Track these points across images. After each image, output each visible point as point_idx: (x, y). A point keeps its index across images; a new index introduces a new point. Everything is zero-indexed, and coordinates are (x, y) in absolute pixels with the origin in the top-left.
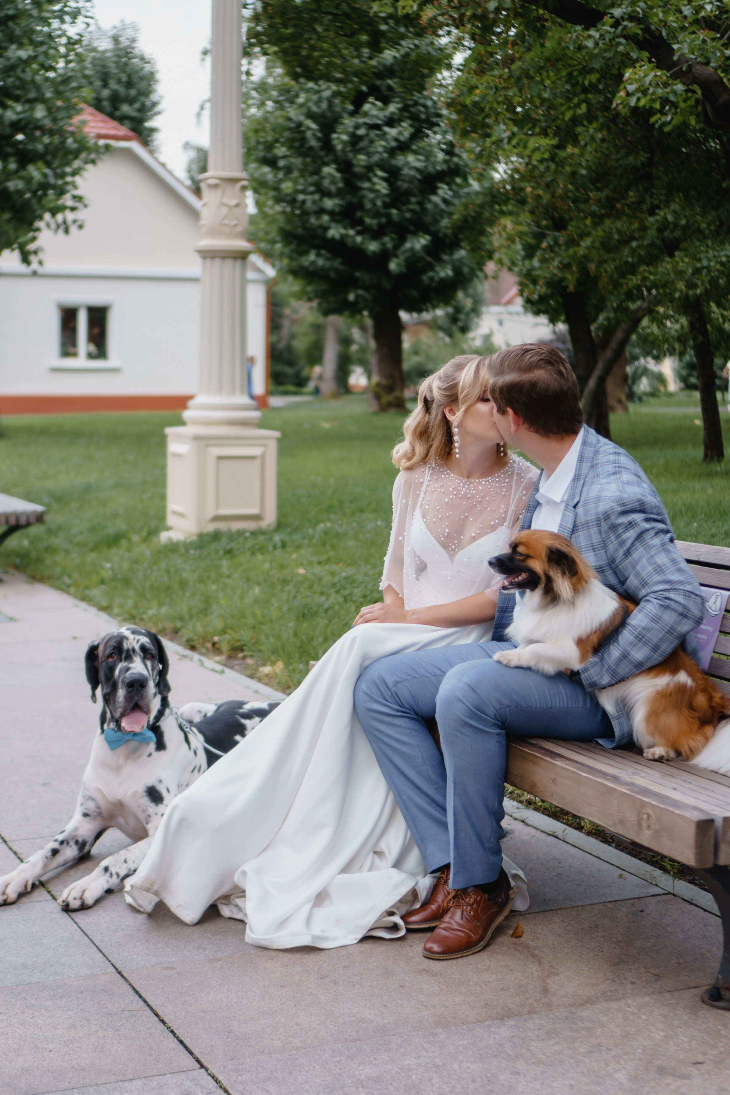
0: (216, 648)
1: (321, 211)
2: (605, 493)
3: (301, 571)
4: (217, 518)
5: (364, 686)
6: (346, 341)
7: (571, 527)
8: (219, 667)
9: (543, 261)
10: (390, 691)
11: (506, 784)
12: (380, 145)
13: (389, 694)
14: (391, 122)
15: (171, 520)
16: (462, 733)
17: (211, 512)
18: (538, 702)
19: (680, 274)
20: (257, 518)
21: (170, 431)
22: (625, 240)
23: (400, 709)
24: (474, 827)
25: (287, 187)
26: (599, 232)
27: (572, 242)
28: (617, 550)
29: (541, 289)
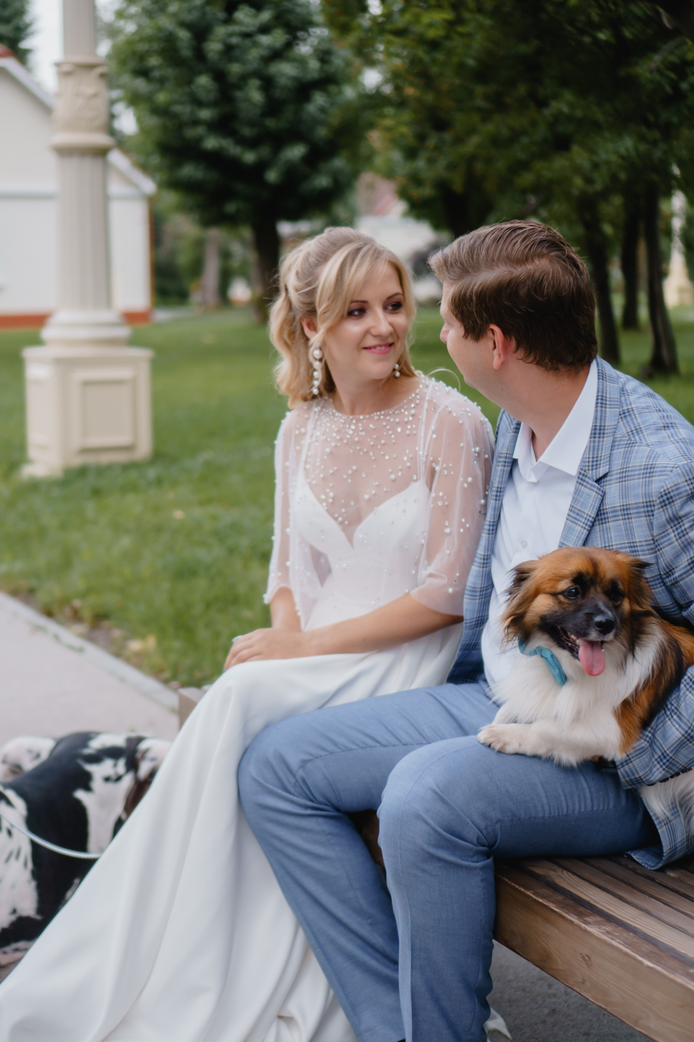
0: (76, 617)
1: (196, 122)
2: (661, 462)
3: (178, 514)
4: (85, 451)
5: (252, 769)
6: (226, 255)
7: (593, 515)
8: (78, 642)
9: (431, 161)
10: (294, 776)
11: (494, 941)
12: (254, 54)
13: (292, 780)
14: (265, 29)
15: (33, 453)
16: (423, 871)
17: (77, 442)
18: (547, 808)
19: (577, 170)
20: (129, 448)
21: (30, 353)
22: (515, 136)
23: (310, 804)
24: (444, 1014)
25: (162, 97)
26: (490, 128)
27: (459, 140)
28: (677, 556)
29: (427, 191)
